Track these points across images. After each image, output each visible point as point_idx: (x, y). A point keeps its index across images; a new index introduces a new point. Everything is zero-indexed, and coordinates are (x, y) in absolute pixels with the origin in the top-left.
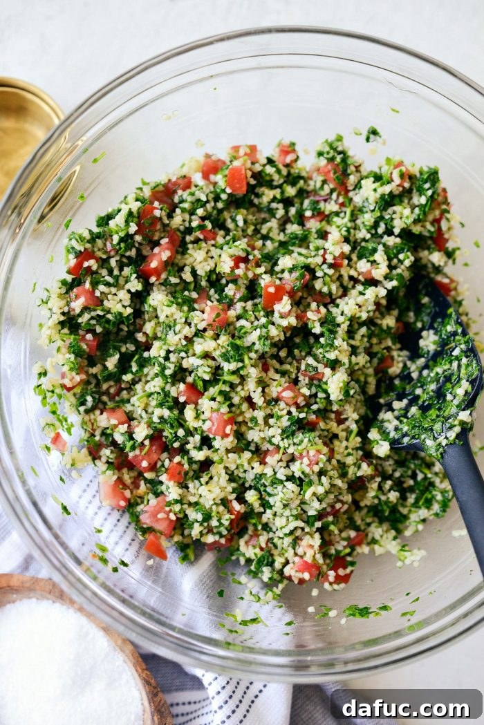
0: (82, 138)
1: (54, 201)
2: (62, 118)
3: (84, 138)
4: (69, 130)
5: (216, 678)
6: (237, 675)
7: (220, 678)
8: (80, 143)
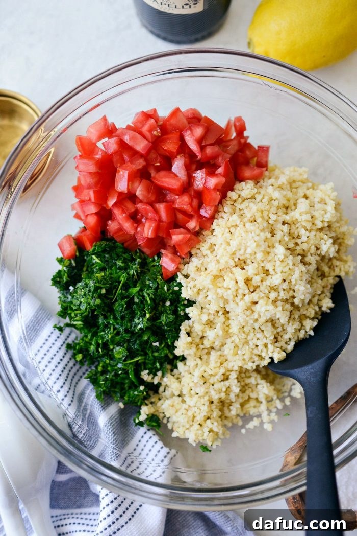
0: (54, 130)
1: (33, 178)
2: (40, 115)
3: (56, 130)
4: (44, 124)
5: (107, 494)
6: (123, 494)
7: (110, 495)
8: (52, 133)
